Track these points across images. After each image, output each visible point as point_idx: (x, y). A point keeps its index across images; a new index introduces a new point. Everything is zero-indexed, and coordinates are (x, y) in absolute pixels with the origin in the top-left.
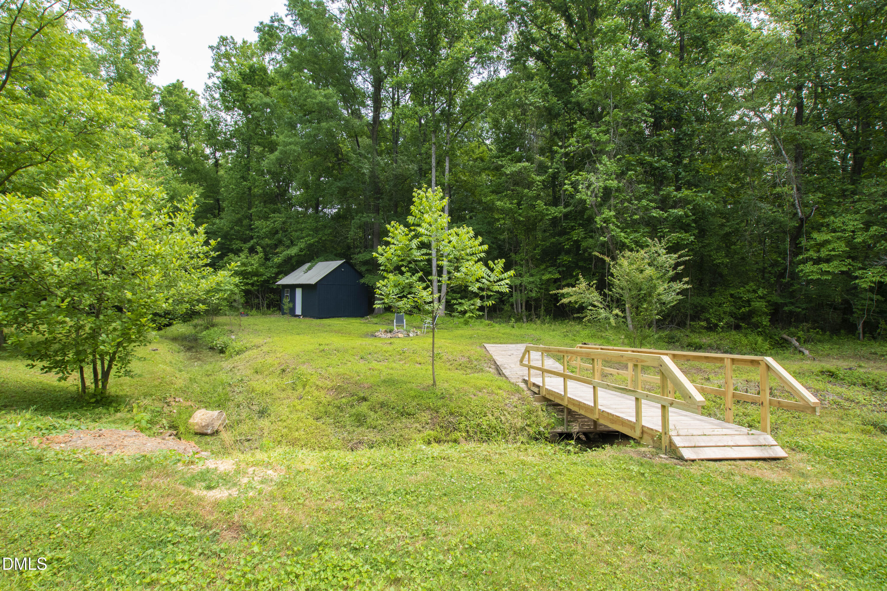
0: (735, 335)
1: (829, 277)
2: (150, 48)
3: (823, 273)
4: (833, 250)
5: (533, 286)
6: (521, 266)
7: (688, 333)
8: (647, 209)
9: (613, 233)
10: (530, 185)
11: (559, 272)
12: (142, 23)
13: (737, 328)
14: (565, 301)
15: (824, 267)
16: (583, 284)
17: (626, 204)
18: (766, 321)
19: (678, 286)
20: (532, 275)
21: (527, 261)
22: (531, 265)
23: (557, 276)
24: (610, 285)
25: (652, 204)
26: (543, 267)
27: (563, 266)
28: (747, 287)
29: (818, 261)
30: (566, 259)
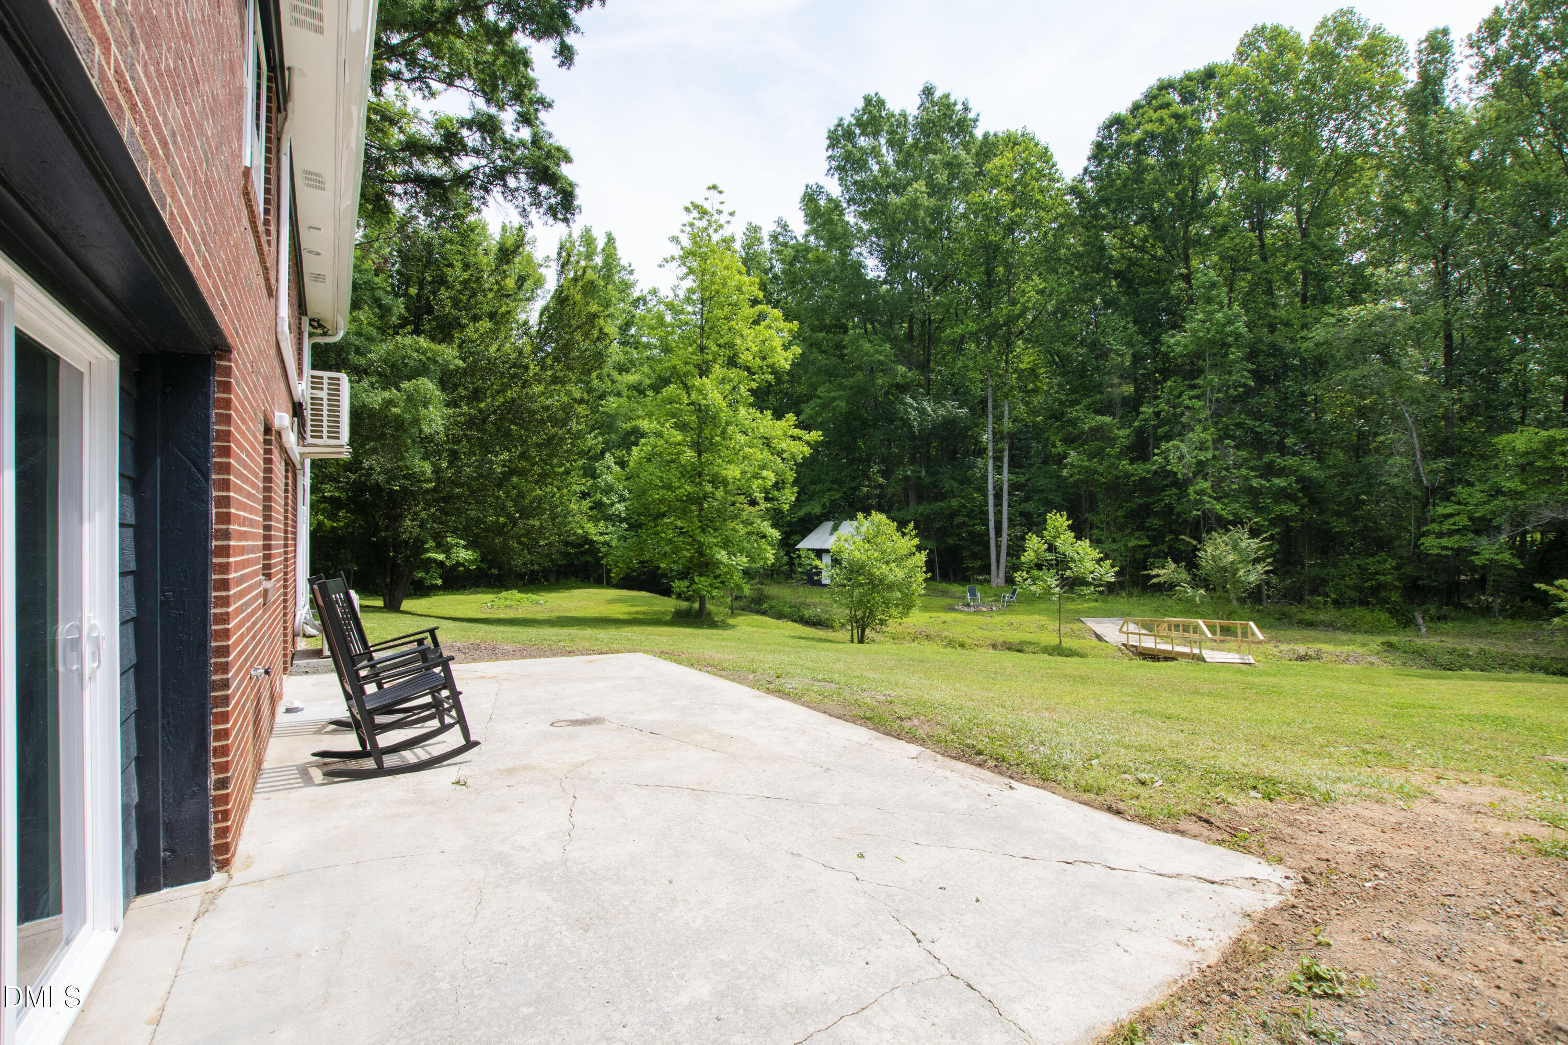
0: (1358, 612)
1: (1449, 553)
2: (627, 265)
3: (1445, 548)
4: (1454, 524)
5: (1117, 554)
6: (1102, 529)
7: (1304, 608)
8: (1246, 479)
9: (1208, 506)
10: (1112, 441)
11: (1148, 537)
12: (614, 235)
13: (1364, 603)
14: (1155, 580)
15: (1445, 542)
16: (1172, 565)
17: (1224, 473)
18: (1395, 597)
19: (1260, 567)
20: (1114, 541)
21: (1108, 523)
22: (1112, 529)
23: (1146, 542)
24: (1197, 566)
25: (1253, 474)
26: (1127, 531)
27: (1154, 530)
28: (1377, 558)
29: (1440, 535)
30: (1155, 522)
